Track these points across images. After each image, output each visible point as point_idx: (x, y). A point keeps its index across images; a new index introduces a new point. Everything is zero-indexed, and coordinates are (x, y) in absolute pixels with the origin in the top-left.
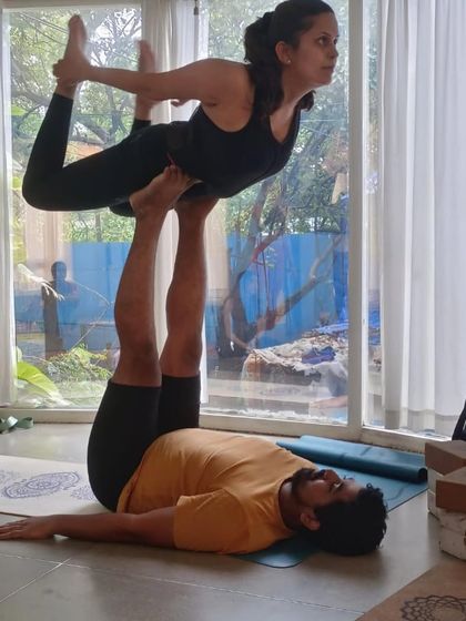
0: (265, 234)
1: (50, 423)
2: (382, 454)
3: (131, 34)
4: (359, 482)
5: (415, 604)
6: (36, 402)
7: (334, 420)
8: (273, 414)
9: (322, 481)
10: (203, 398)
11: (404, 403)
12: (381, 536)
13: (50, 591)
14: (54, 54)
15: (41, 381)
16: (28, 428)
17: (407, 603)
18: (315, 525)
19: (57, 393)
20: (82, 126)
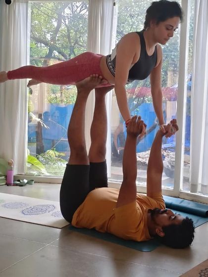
0: (135, 103)
1: (41, 183)
2: (189, 204)
3: (80, 12)
4: (182, 216)
5: (205, 271)
6: (35, 173)
7: (167, 187)
8: (140, 183)
9: (166, 215)
10: (109, 175)
11: (200, 181)
12: (192, 241)
13: (43, 256)
14: (45, 20)
15: (38, 164)
16: (32, 184)
17: (202, 271)
18: (162, 234)
19: (45, 170)
20: (56, 52)
